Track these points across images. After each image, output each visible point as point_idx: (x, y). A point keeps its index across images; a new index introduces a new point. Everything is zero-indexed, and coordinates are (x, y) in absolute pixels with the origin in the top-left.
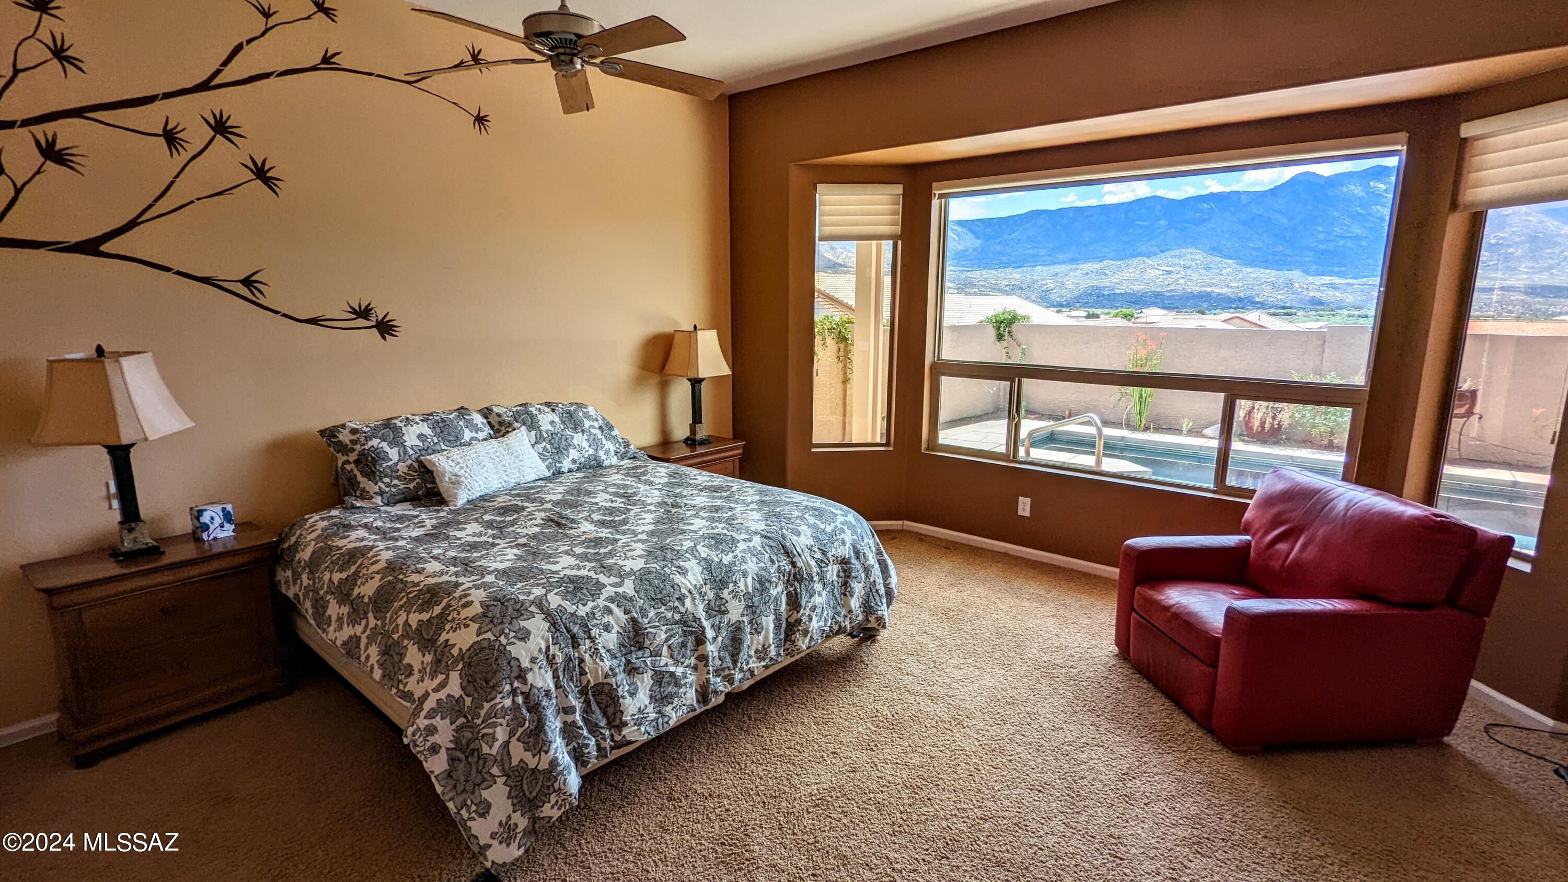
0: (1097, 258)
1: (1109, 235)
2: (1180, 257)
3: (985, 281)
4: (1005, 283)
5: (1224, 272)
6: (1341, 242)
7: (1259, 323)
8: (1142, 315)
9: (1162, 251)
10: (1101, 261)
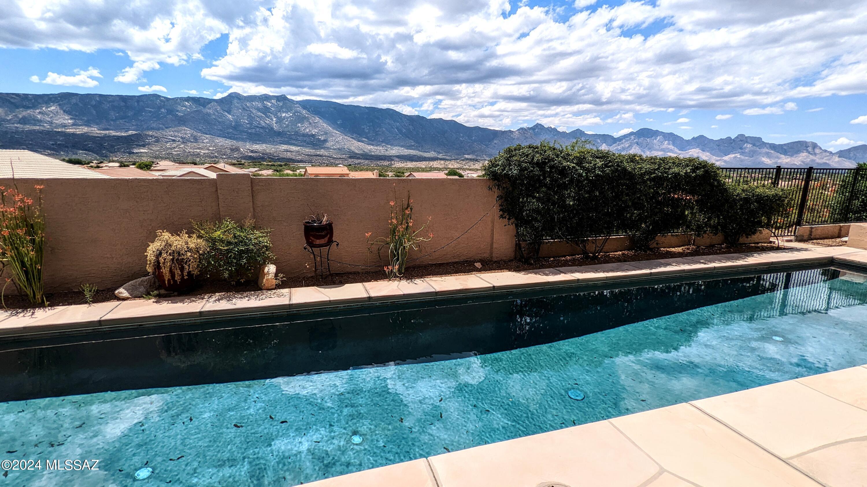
0: (124, 129)
1: (129, 115)
2: (178, 132)
3: (32, 140)
4: (51, 143)
5: (205, 141)
6: (258, 129)
7: (224, 169)
8: (158, 165)
9: (167, 128)
10: (126, 131)
